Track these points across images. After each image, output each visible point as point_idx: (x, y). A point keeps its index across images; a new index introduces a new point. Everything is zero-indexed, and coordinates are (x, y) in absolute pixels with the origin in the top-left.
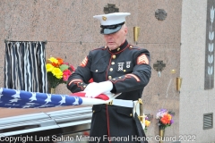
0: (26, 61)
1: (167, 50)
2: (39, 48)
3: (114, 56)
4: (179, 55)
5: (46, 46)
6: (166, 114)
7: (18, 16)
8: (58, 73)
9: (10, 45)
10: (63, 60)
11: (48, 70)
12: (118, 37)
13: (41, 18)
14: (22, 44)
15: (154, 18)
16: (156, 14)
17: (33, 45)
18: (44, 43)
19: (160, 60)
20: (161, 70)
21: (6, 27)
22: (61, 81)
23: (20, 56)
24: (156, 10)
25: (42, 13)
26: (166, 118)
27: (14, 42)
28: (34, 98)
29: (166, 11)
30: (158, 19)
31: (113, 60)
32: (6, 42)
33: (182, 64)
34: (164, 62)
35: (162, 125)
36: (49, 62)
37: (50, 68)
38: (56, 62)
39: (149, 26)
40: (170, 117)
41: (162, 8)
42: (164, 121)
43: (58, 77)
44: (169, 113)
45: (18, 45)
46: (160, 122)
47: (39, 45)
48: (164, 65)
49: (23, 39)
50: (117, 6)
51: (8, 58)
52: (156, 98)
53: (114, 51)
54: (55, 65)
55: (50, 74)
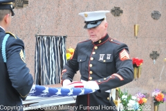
0: (51, 51)
1: (161, 43)
2: (61, 41)
5: (67, 39)
6: (159, 93)
7: (46, 16)
9: (39, 38)
11: (68, 58)
12: (98, 31)
13: (63, 18)
14: (48, 38)
15: (150, 18)
16: (152, 15)
17: (57, 38)
19: (155, 50)
20: (156, 59)
21: (37, 25)
23: (47, 47)
24: (152, 11)
25: (63, 14)
26: (160, 96)
27: (43, 36)
29: (160, 12)
32: (36, 36)
34: (158, 52)
35: (156, 102)
36: (68, 52)
39: (146, 24)
40: (163, 95)
41: (157, 10)
42: (158, 99)
44: (162, 92)
45: (45, 39)
46: (155, 100)
48: (158, 55)
49: (49, 34)
50: (121, 9)
51: (38, 48)
52: (151, 81)
53: (96, 43)
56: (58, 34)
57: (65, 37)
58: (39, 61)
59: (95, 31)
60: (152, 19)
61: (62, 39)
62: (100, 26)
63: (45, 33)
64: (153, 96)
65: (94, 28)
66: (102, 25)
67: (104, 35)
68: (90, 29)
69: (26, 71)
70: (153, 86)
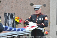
2: (13, 15)
3: (38, 16)
4: (50, 16)
5: (15, 14)
7: (7, 6)
8: (18, 21)
9: (5, 14)
10: (19, 18)
11: (15, 20)
13: (13, 7)
14: (8, 14)
16: (43, 5)
17: (11, 14)
21: (4, 9)
22: (19, 23)
28: (13, 29)
29: (46, 4)
31: (38, 17)
33: (50, 18)
36: (16, 18)
37: (16, 20)
38: (17, 18)
43: (18, 22)
44: (47, 31)
49: (9, 12)
50: (33, 3)
51: (5, 17)
53: (38, 15)
54: (17, 19)
55: (16, 21)
56: (12, 12)
57: (14, 13)
60: (43, 7)
61: (13, 14)
68: (36, 11)
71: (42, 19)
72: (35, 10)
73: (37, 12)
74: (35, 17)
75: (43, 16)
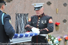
0: (22, 20)
1: (67, 16)
3: (40, 18)
6: (67, 36)
7: (20, 5)
9: (17, 15)
12: (40, 11)
14: (21, 14)
15: (63, 6)
17: (24, 15)
18: (28, 14)
19: (65, 19)
20: (65, 22)
21: (16, 9)
23: (20, 18)
24: (64, 3)
25: (27, 5)
27: (18, 14)
29: (67, 3)
30: (64, 6)
32: (16, 14)
34: (66, 20)
39: (61, 8)
41: (66, 2)
42: (66, 39)
45: (20, 15)
47: (26, 15)
48: (66, 21)
49: (21, 13)
50: (51, 2)
51: (17, 19)
52: (63, 32)
56: (25, 13)
58: (17, 24)
59: (39, 11)
62: (41, 9)
63: (19, 12)
64: (64, 37)
65: (38, 10)
66: (42, 9)
67: (42, 13)
69: (12, 28)
70: (64, 34)
71: (45, 22)
72: (35, 10)
73: (38, 12)
74: (36, 19)
75: (46, 17)
